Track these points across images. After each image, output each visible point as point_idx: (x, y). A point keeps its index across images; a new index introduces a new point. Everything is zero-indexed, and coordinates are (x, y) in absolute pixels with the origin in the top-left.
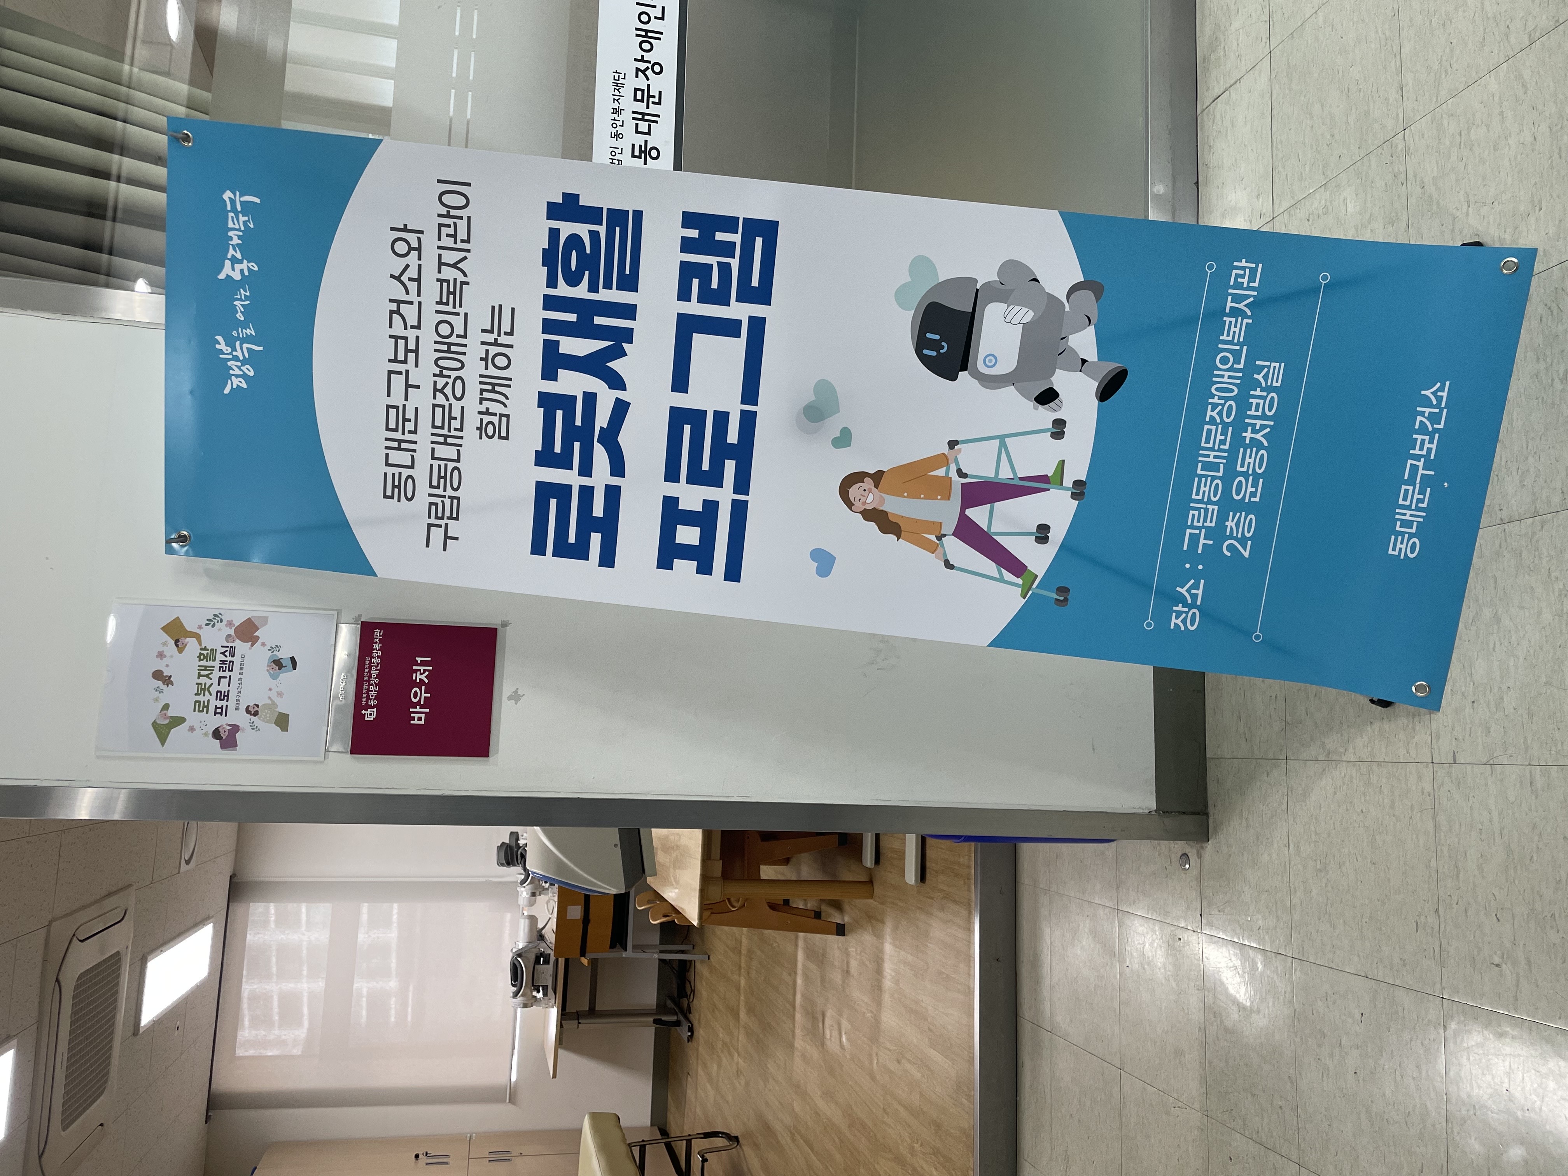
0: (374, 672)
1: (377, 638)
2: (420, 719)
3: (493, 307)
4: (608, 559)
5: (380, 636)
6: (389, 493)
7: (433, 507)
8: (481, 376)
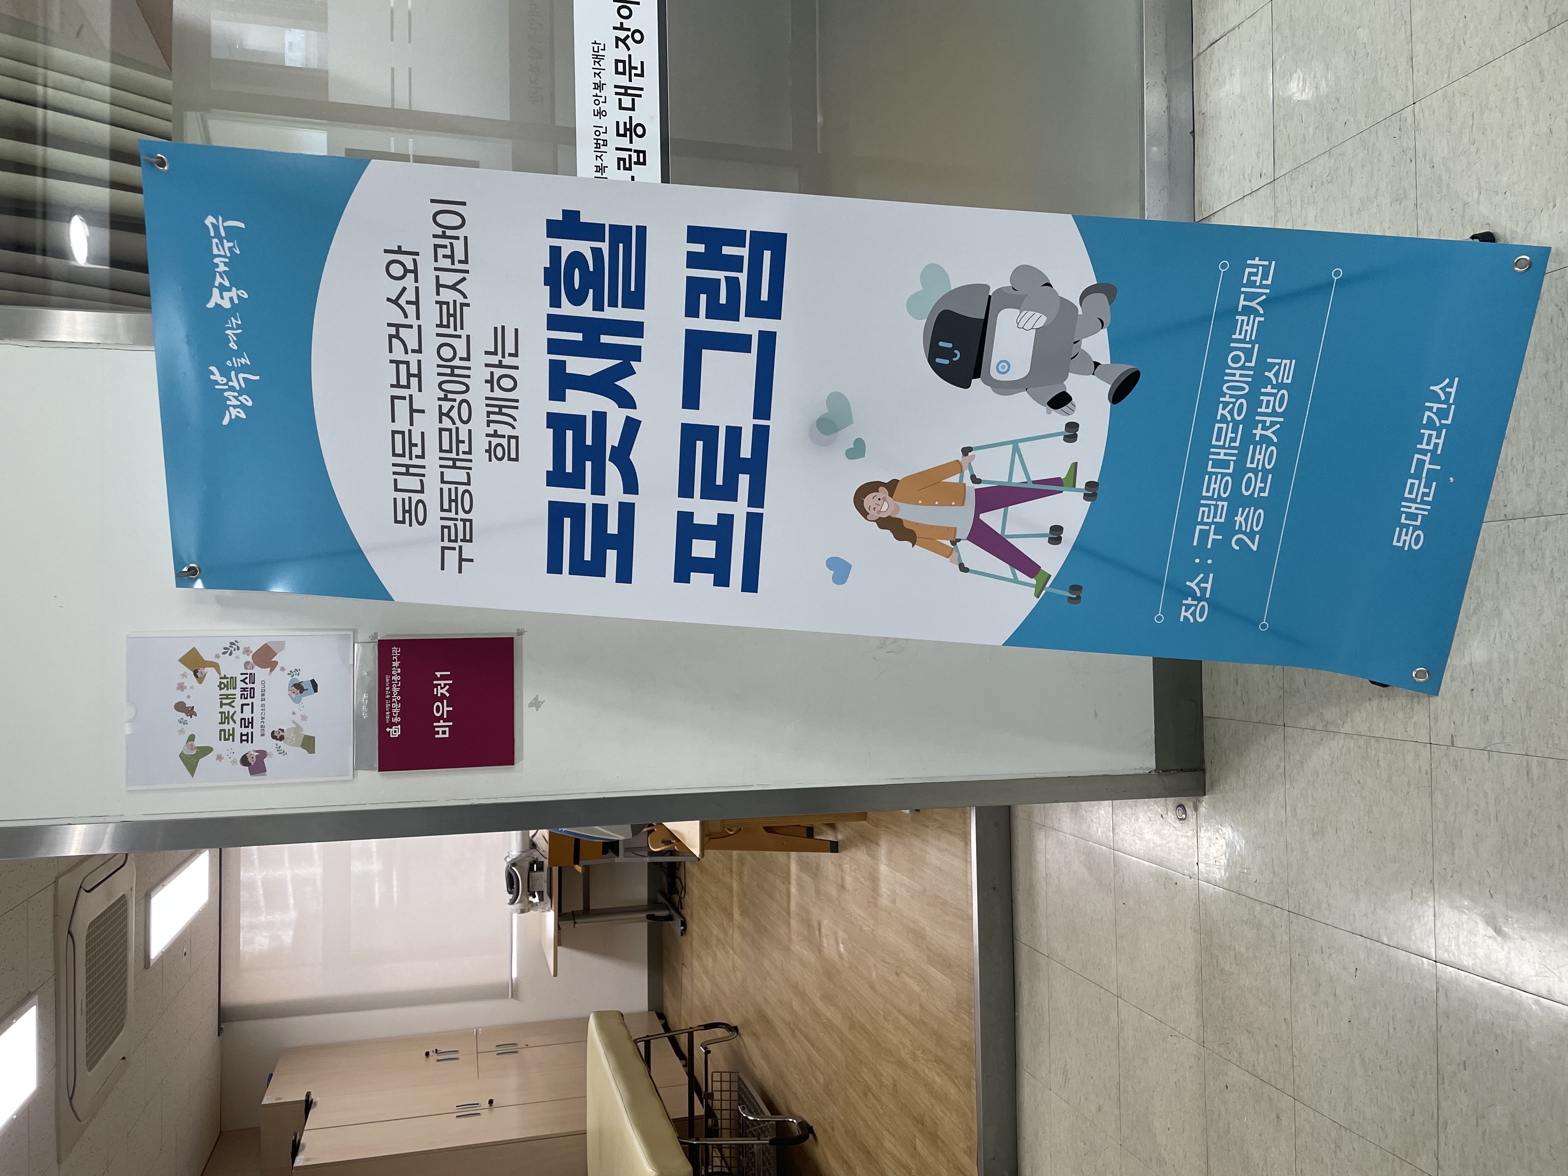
0: (395, 690)
1: (395, 656)
2: (444, 733)
3: (496, 329)
4: (624, 575)
5: (398, 653)
6: (400, 518)
7: (446, 530)
8: (487, 398)
